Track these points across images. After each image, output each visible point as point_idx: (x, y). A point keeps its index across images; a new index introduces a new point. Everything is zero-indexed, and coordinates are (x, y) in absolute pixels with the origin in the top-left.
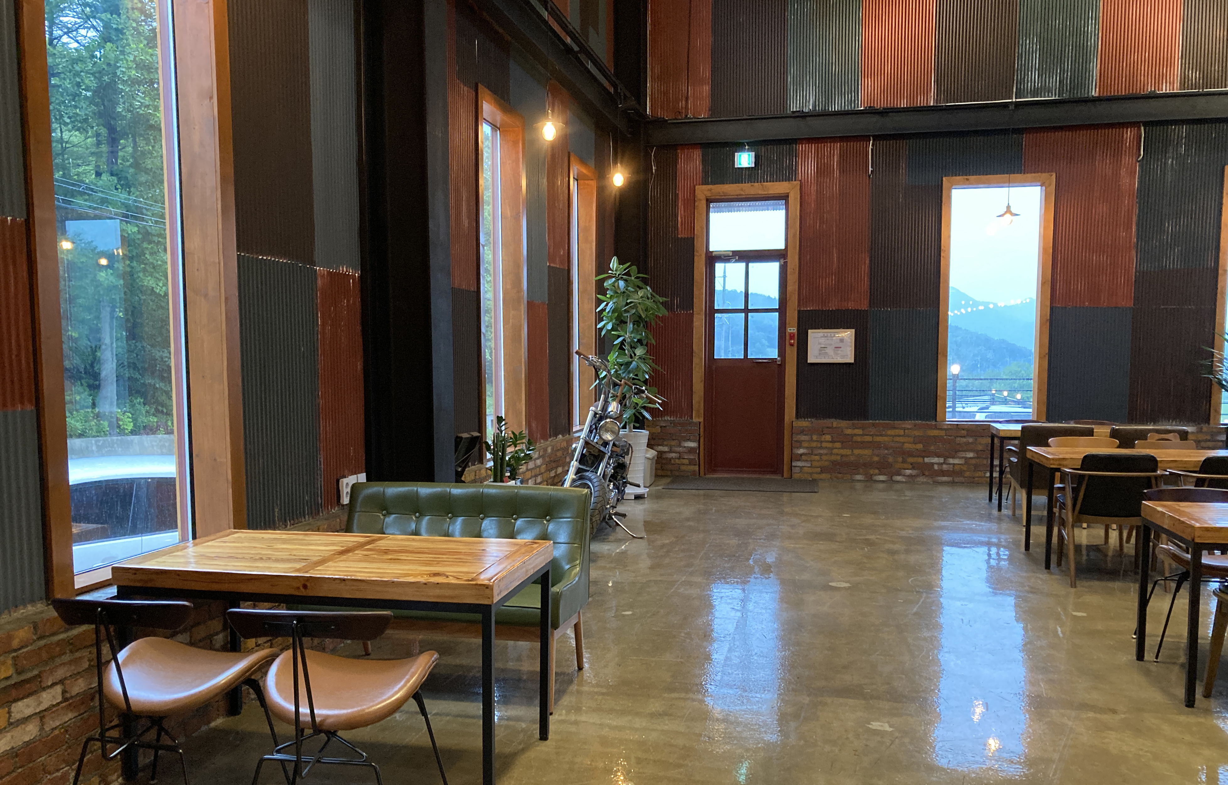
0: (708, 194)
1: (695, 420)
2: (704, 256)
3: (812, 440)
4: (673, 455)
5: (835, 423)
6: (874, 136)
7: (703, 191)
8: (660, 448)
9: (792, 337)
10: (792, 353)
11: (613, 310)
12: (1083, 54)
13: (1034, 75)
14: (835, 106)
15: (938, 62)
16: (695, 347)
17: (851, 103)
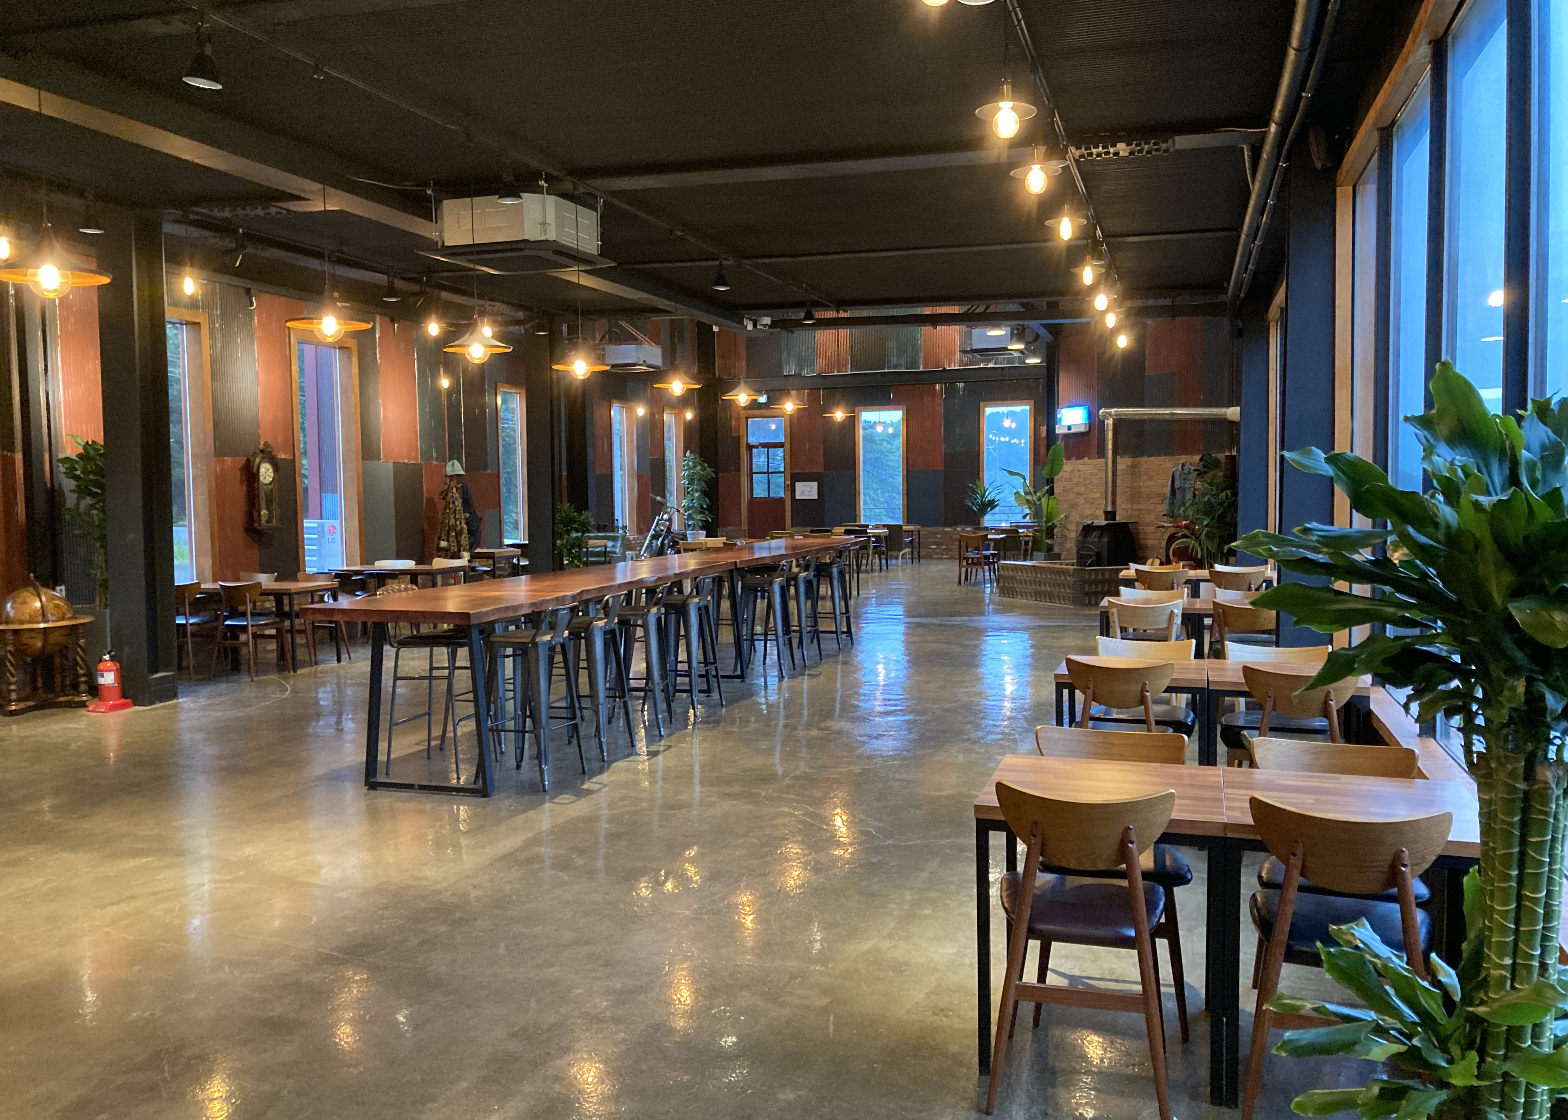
0: (746, 415)
1: (743, 528)
2: (745, 446)
6: (822, 388)
7: (743, 413)
9: (788, 486)
10: (789, 493)
11: (688, 475)
12: (915, 349)
13: (895, 359)
14: (804, 373)
15: (851, 353)
16: (742, 491)
17: (813, 371)
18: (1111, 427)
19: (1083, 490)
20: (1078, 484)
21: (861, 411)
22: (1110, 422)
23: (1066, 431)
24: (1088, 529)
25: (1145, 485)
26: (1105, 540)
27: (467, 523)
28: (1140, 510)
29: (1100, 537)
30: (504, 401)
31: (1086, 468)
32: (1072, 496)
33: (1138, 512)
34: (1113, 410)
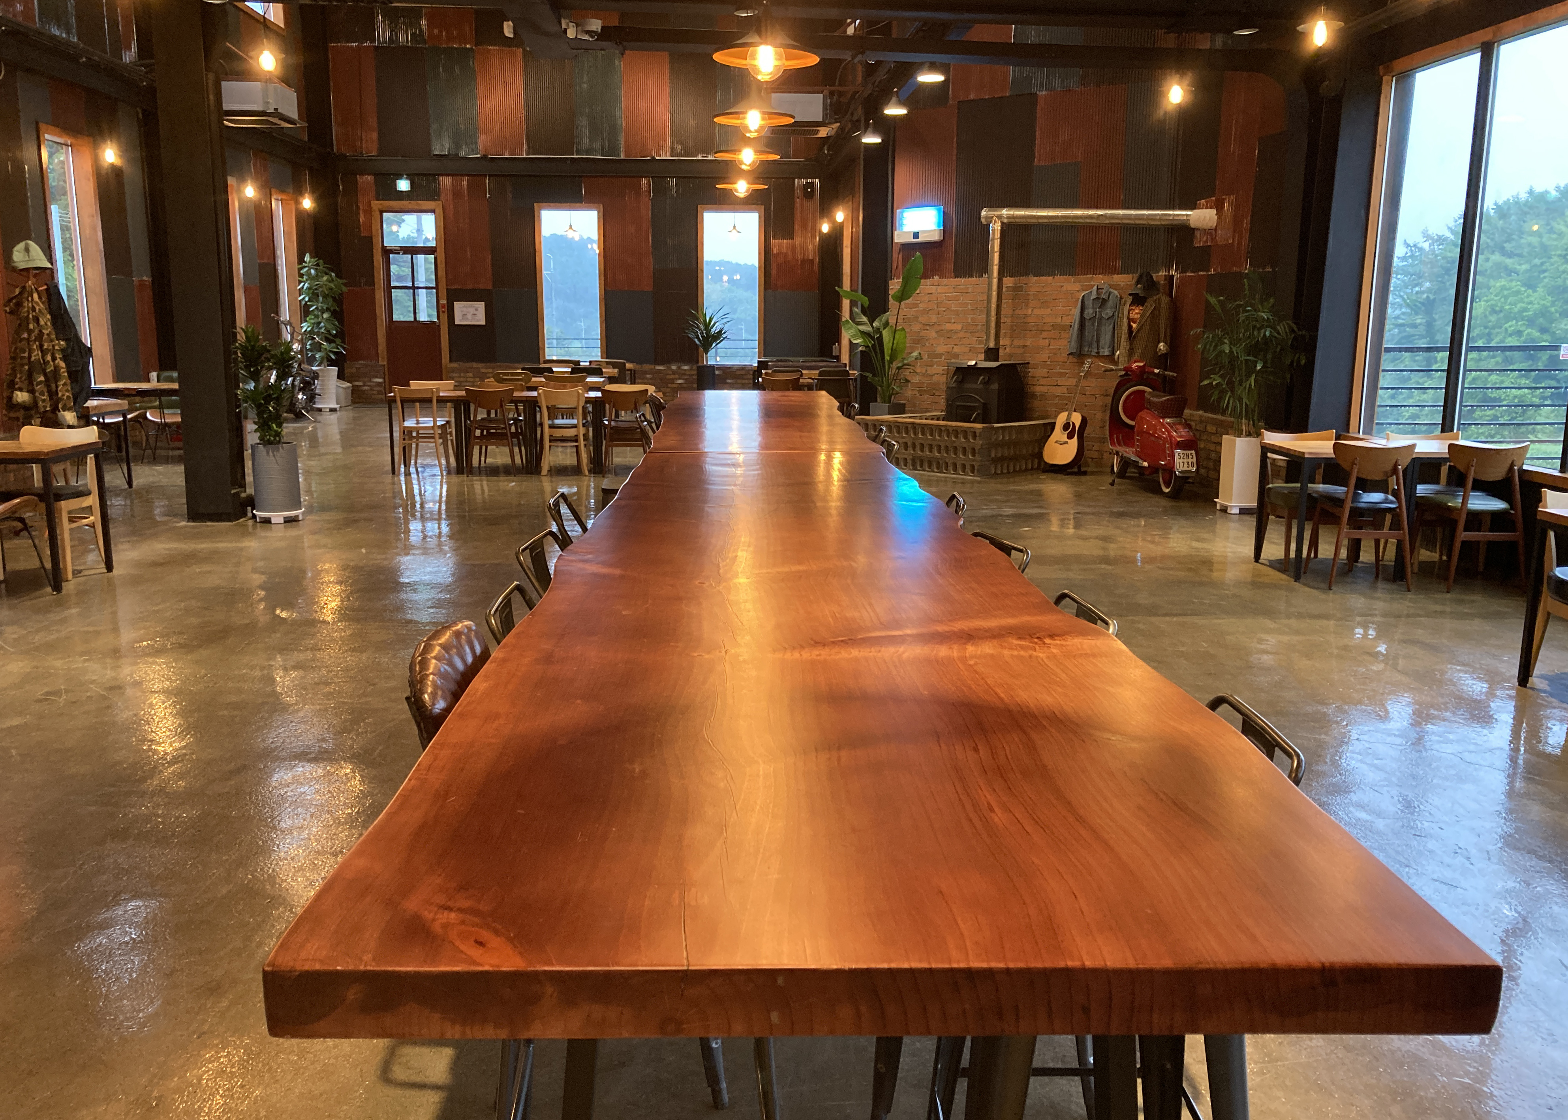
0: (380, 207)
1: (381, 363)
2: (380, 250)
3: (460, 377)
4: (366, 388)
5: (475, 365)
6: (490, 176)
7: (376, 204)
8: (357, 383)
9: (443, 307)
10: (445, 317)
11: (309, 289)
12: (614, 130)
13: (586, 141)
14: (463, 153)
15: (528, 127)
16: (378, 312)
17: (473, 151)
18: (998, 235)
19: (934, 319)
20: (926, 312)
21: (540, 209)
22: (996, 228)
23: (911, 240)
24: (964, 373)
25: (1035, 313)
26: (995, 386)
27: (64, 359)
28: (1024, 346)
29: (986, 383)
30: (51, 156)
31: (940, 289)
32: (916, 328)
33: (1021, 350)
34: (1005, 212)
